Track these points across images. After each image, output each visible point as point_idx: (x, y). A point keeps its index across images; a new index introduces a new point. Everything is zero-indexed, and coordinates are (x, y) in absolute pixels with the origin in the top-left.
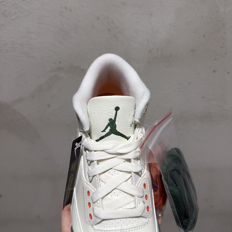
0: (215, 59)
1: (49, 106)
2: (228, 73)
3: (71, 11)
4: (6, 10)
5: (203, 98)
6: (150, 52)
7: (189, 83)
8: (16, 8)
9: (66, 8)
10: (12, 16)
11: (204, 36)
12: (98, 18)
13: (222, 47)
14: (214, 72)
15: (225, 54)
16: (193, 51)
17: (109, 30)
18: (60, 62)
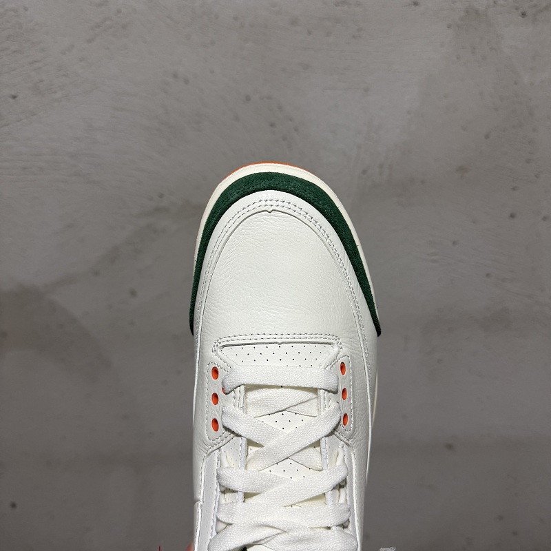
0: (514, 189)
1: (133, 293)
2: (545, 219)
3: (186, 82)
4: (42, 81)
5: (488, 275)
6: (364, 172)
7: (454, 243)
8: (64, 75)
9: (175, 76)
10: (55, 92)
11: (487, 137)
12: (248, 99)
13: (528, 161)
14: (512, 216)
15: (537, 176)
16: (462, 169)
17: (272, 125)
18: (161, 196)
